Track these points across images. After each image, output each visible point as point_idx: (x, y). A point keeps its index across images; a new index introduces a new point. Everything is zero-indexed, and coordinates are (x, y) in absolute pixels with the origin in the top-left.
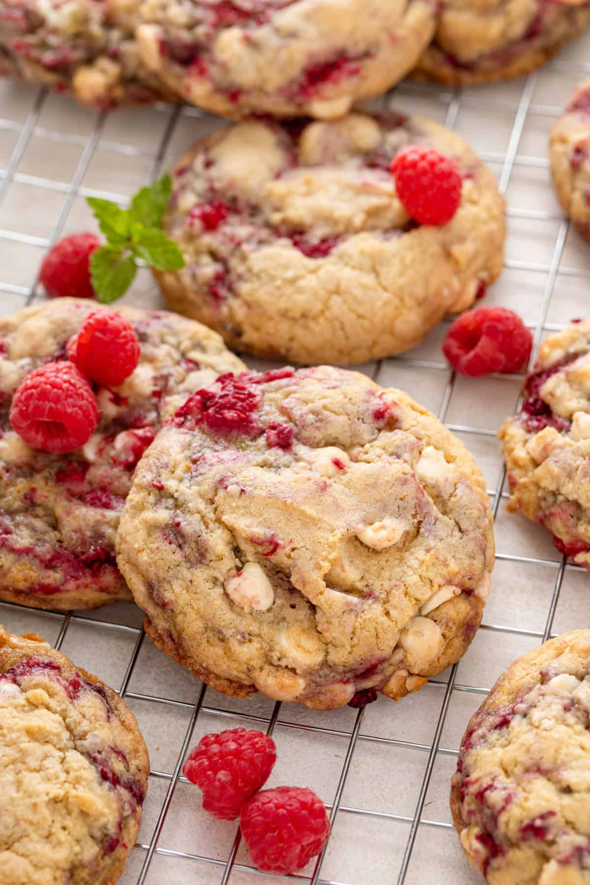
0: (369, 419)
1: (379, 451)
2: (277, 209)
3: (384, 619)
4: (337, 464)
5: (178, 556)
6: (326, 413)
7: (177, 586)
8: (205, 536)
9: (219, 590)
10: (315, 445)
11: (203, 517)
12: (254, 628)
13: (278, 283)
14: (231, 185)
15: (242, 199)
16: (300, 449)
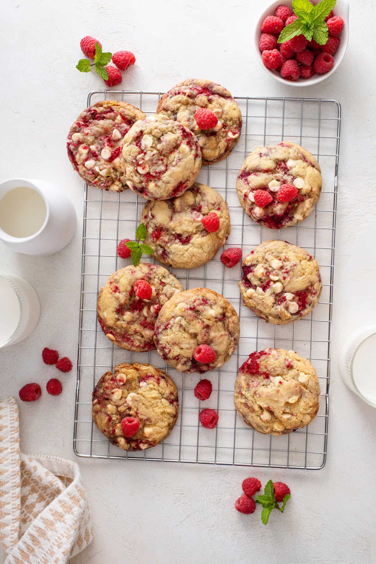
0: (286, 368)
1: (289, 377)
2: (174, 230)
3: (297, 420)
4: (280, 383)
5: (248, 411)
6: (276, 368)
7: (249, 417)
8: (254, 407)
9: (259, 418)
10: (274, 376)
11: (252, 401)
12: (268, 425)
13: (179, 256)
14: (161, 224)
15: (164, 227)
16: (271, 378)
